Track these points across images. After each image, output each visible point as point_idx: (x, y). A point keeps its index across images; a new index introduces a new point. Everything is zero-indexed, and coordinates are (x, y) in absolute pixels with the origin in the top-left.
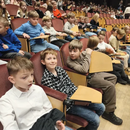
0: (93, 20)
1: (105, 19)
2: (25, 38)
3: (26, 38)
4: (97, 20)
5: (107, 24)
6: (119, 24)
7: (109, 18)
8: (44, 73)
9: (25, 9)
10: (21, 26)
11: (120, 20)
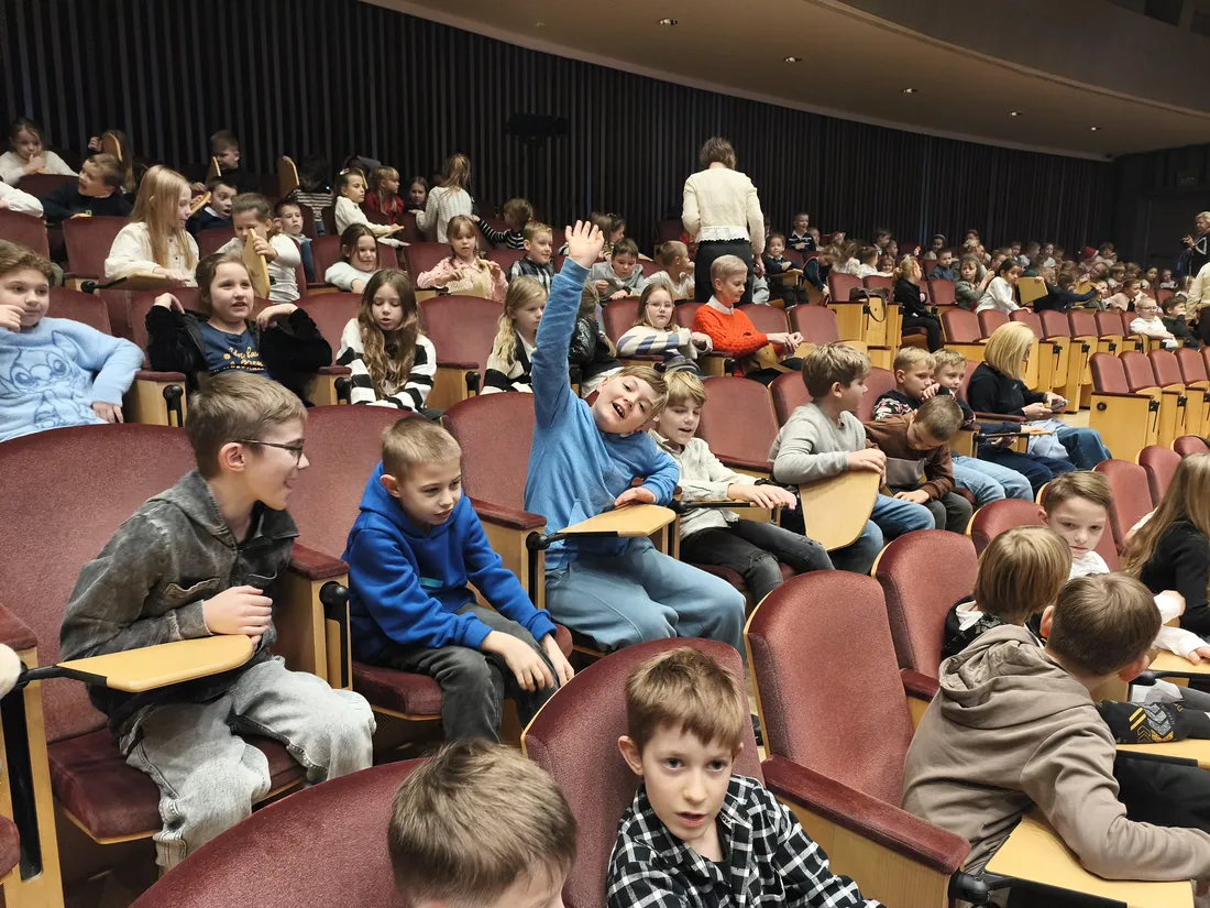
1: (1085, 348)
7: (1117, 339)
8: (620, 826)
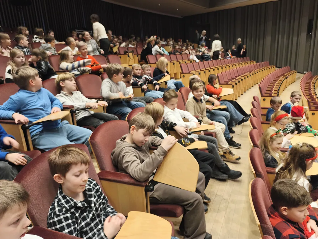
0: (158, 68)
1: (180, 63)
2: (17, 124)
3: (20, 122)
4: (164, 68)
5: (184, 72)
6: (204, 69)
9: (22, 62)
10: (9, 101)
11: (205, 62)
